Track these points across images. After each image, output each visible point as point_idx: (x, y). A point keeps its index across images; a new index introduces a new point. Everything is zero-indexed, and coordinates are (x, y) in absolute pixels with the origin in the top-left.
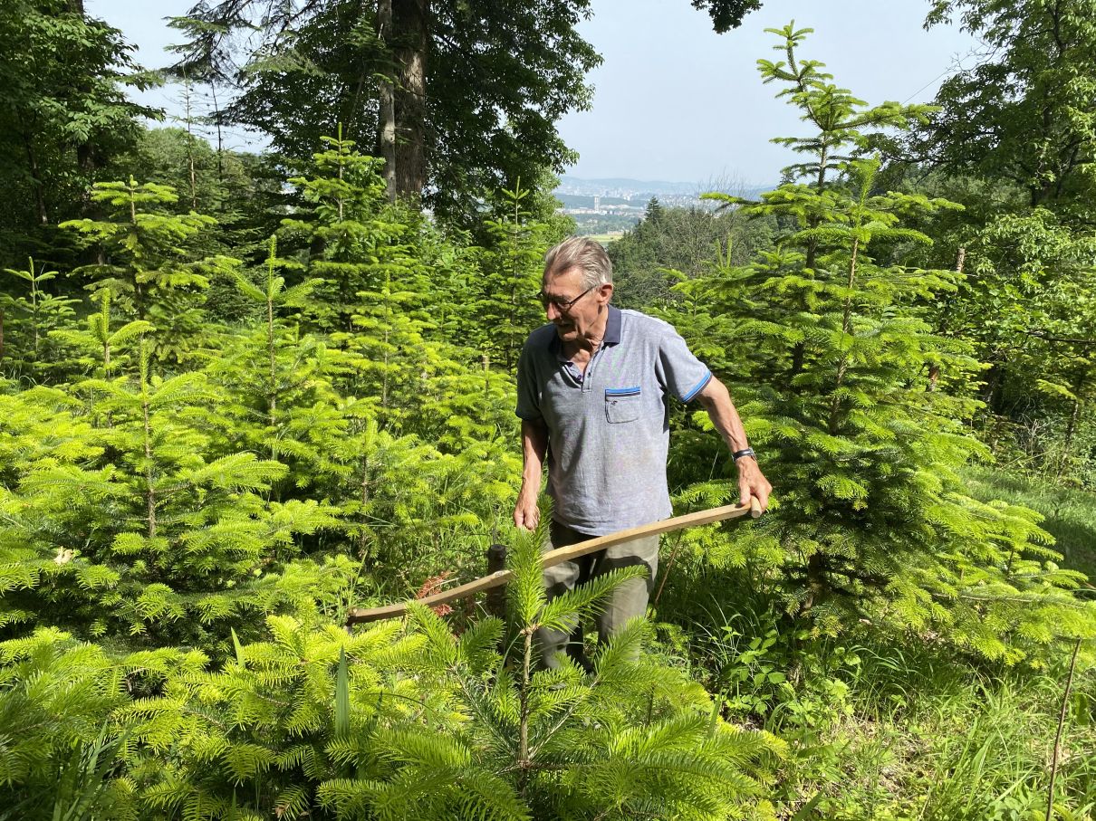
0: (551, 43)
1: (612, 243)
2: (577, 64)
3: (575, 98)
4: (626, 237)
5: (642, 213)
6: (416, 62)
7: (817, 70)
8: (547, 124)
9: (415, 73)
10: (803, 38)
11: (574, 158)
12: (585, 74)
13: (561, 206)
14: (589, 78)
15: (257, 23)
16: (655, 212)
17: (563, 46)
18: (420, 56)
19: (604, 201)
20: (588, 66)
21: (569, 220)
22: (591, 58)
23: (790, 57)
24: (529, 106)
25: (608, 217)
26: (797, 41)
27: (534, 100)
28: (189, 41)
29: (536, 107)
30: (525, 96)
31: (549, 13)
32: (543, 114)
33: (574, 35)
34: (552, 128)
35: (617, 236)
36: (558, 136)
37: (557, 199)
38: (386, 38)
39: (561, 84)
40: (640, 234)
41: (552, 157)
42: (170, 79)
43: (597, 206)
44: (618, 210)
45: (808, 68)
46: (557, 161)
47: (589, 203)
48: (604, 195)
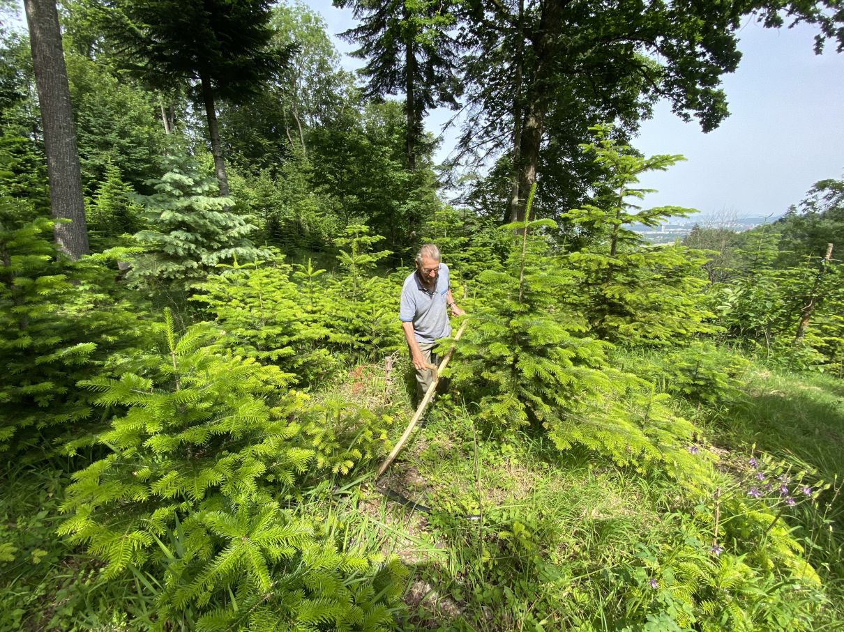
6: (532, 169)
9: (531, 174)
19: (668, 227)
38: (516, 161)
44: (676, 231)
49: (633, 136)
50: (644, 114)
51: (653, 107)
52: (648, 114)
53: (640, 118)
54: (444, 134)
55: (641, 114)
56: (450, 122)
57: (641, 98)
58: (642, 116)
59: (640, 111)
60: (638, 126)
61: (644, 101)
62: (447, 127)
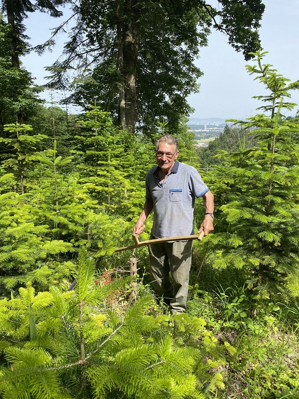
0: (184, 68)
1: (211, 142)
2: (194, 76)
3: (193, 88)
4: (216, 140)
5: (222, 130)
6: (133, 77)
7: (270, 68)
8: (183, 99)
9: (132, 82)
10: (265, 55)
11: (193, 111)
12: (197, 80)
13: (189, 128)
14: (198, 81)
15: (75, 67)
16: (227, 130)
17: (189, 69)
18: (134, 75)
19: (208, 127)
20: (198, 76)
21: (193, 134)
22: (199, 73)
23: (259, 64)
24: (176, 92)
25: (210, 132)
26: (262, 57)
27: (179, 90)
28: (52, 75)
29: (179, 93)
30: (175, 89)
31: (184, 58)
32: (182, 95)
33: (193, 65)
34: (185, 100)
35: (213, 139)
36: (187, 103)
37: (188, 127)
38: (121, 70)
39: (188, 83)
40: (222, 138)
41: (185, 111)
42: (46, 89)
43: (205, 129)
44: (213, 130)
45: (266, 67)
46: (187, 112)
47: (203, 127)
48: (208, 124)
49: (195, 58)
50: (201, 42)
51: (208, 37)
52: (204, 42)
53: (199, 45)
54: (55, 38)
55: (200, 42)
56: (60, 27)
57: (199, 29)
58: (201, 43)
59: (199, 40)
60: (198, 50)
61: (201, 32)
62: (57, 32)
